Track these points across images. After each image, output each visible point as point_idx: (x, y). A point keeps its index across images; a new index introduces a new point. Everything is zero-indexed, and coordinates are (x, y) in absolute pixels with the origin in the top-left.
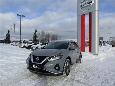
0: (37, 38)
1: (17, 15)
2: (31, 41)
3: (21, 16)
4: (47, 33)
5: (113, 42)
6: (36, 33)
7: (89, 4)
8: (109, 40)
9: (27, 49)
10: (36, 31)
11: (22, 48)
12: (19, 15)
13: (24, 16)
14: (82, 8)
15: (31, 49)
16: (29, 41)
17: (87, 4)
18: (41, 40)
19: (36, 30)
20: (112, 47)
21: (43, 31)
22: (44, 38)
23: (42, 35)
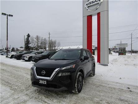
0: (30, 45)
1: (3, 14)
2: (22, 49)
3: (7, 15)
4: (43, 39)
5: (120, 50)
6: (29, 39)
7: (97, 2)
8: (115, 47)
9: (17, 59)
10: (29, 36)
11: (11, 58)
12: (5, 14)
13: (12, 16)
14: (88, 7)
15: (22, 59)
16: (20, 49)
17: (95, 2)
18: (35, 47)
19: (28, 34)
20: (119, 55)
21: (37, 36)
22: (40, 45)
23: (36, 41)
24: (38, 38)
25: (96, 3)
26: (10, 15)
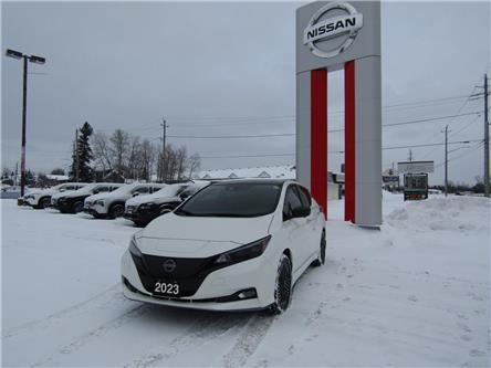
0: (92, 164)
1: (10, 52)
2: (60, 178)
3: (26, 57)
4: (141, 141)
5: (410, 181)
6: (89, 142)
7: (345, 29)
8: (391, 173)
10: (87, 130)
12: (18, 55)
13: (43, 60)
14: (315, 42)
16: (54, 177)
17: (337, 26)
18: (109, 171)
19: (86, 125)
20: (406, 199)
21: (119, 132)
22: (126, 163)
23: (115, 149)
24: (120, 138)
25: (340, 29)
26: (34, 59)
